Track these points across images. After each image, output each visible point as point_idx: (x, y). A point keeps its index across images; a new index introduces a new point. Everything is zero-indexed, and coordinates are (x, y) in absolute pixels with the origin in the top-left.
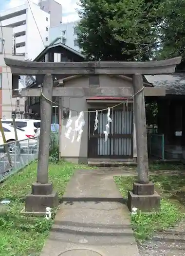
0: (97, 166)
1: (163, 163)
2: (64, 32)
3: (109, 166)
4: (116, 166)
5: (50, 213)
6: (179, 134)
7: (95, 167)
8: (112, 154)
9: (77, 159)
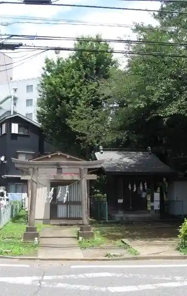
0: (57, 225)
1: (107, 223)
2: (15, 90)
3: (66, 225)
4: (72, 225)
5: (37, 241)
6: (120, 201)
7: (56, 226)
8: (68, 217)
9: (42, 221)
